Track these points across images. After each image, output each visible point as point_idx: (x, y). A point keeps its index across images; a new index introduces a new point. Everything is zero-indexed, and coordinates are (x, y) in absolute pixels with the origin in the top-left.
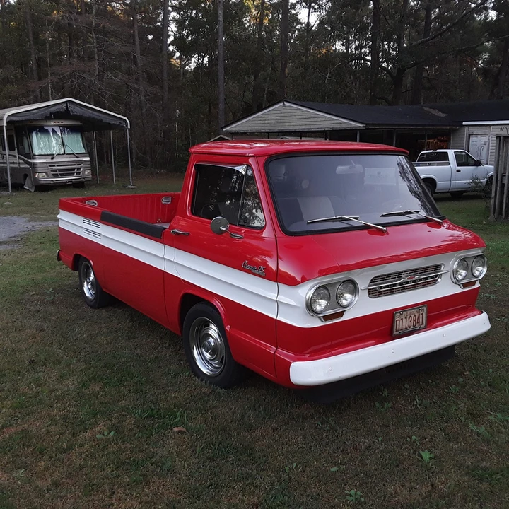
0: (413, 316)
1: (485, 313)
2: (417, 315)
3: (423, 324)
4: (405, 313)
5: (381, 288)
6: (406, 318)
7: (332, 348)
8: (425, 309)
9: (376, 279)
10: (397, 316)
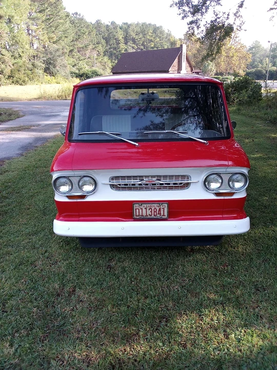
0: (153, 208)
1: (247, 219)
2: (158, 209)
3: (164, 215)
4: (145, 205)
5: (120, 185)
6: (146, 209)
7: (80, 216)
8: (166, 205)
9: (117, 178)
10: (136, 206)
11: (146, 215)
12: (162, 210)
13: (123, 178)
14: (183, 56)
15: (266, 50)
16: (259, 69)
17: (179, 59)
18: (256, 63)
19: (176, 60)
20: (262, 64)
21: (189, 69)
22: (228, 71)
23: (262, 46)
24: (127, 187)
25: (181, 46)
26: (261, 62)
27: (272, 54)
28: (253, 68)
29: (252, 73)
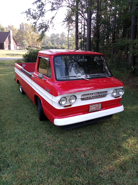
0: (96, 106)
2: (98, 106)
3: (100, 109)
4: (93, 105)
5: (85, 98)
6: (94, 107)
7: (67, 115)
8: (101, 104)
9: (84, 95)
10: (91, 106)
11: (94, 110)
12: (99, 106)
13: (86, 95)
14: (11, 37)
15: (48, 37)
16: (47, 45)
17: (9, 38)
18: (45, 43)
19: (7, 38)
20: (48, 44)
21: (15, 43)
22: (33, 46)
23: (47, 35)
24: (88, 99)
25: (10, 31)
26: (47, 42)
27: (51, 39)
28: (44, 45)
29: (45, 47)
